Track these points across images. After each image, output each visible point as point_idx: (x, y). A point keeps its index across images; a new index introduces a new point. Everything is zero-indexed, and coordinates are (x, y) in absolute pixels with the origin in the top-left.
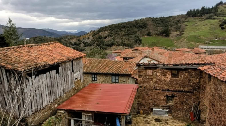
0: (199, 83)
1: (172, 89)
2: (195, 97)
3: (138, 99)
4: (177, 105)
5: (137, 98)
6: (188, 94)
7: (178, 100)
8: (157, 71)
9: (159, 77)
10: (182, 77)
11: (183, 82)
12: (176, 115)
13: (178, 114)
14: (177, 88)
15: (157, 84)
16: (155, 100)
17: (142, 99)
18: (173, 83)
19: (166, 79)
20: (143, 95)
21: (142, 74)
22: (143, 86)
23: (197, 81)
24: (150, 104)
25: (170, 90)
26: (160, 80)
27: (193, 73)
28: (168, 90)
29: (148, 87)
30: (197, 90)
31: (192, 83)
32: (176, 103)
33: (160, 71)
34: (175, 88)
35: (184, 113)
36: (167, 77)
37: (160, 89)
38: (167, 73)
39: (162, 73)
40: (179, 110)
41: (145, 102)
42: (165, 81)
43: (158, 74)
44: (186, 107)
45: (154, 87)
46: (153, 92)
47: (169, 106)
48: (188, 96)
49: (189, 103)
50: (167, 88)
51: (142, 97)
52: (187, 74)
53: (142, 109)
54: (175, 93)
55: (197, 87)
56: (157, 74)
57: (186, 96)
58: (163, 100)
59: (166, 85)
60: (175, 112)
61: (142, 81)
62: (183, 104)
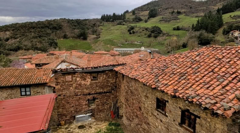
0: (115, 82)
1: (93, 92)
2: (113, 96)
3: (58, 109)
4: (98, 107)
5: (56, 109)
6: (108, 94)
7: (99, 101)
8: (76, 76)
9: (79, 82)
10: (101, 79)
11: (102, 84)
12: (98, 117)
13: (100, 115)
14: (97, 91)
15: (77, 89)
16: (77, 107)
17: (63, 109)
18: (94, 86)
19: (86, 83)
20: (63, 104)
21: (59, 81)
22: (62, 94)
23: (114, 81)
24: (71, 112)
25: (91, 93)
26: (80, 85)
27: (110, 74)
28: (89, 94)
29: (68, 95)
30: (115, 89)
31: (110, 84)
32: (98, 105)
33: (79, 76)
34: (96, 91)
35: (105, 113)
36: (87, 80)
37: (81, 94)
38: (86, 76)
39: (81, 77)
40: (100, 111)
41: (66, 112)
42: (86, 85)
43: (78, 79)
44: (107, 107)
45: (75, 93)
46: (74, 99)
47: (91, 110)
48: (108, 96)
49: (108, 103)
50: (88, 92)
51: (62, 106)
52: (105, 76)
53: (64, 119)
54: (95, 95)
55: (114, 86)
56: (76, 79)
57: (106, 96)
58: (85, 105)
59: (87, 89)
60: (97, 114)
61: (61, 89)
62: (104, 105)
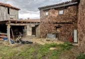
2: (74, 26)
7: (63, 29)
9: (51, 15)
14: (61, 21)
15: (50, 19)
16: (49, 30)
17: (42, 29)
22: (43, 21)
23: (75, 15)
30: (75, 21)
31: (71, 17)
32: (61, 31)
35: (66, 38)
36: (55, 14)
37: (52, 23)
39: (52, 12)
41: (44, 31)
42: (54, 17)
44: (68, 34)
45: (48, 21)
49: (69, 31)
50: (56, 21)
52: (67, 11)
57: (68, 26)
58: (54, 29)
60: (61, 37)
62: (65, 31)
